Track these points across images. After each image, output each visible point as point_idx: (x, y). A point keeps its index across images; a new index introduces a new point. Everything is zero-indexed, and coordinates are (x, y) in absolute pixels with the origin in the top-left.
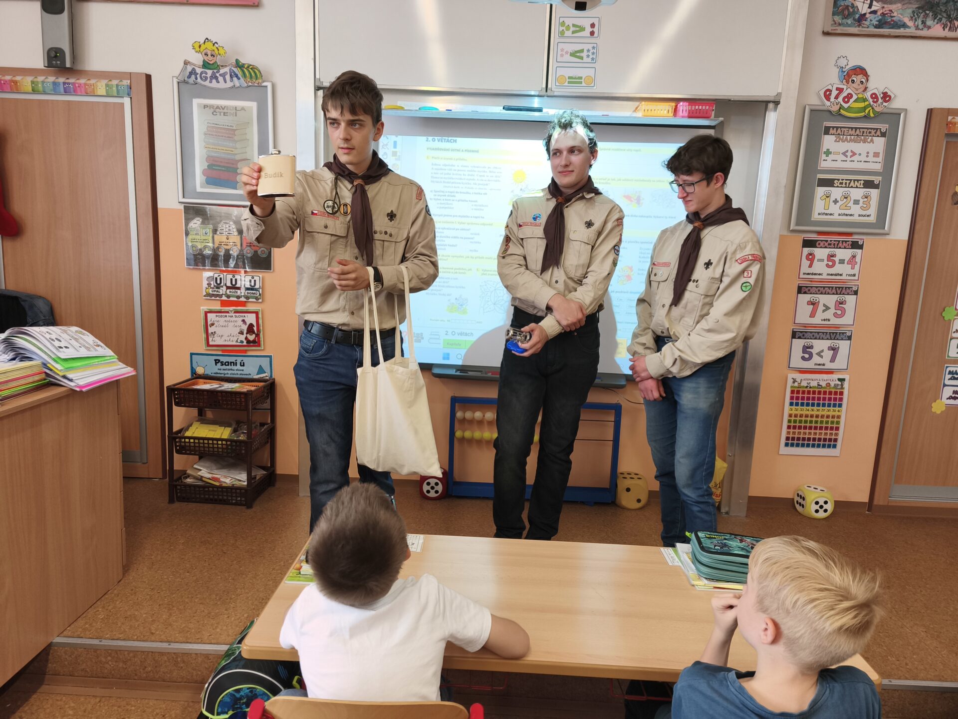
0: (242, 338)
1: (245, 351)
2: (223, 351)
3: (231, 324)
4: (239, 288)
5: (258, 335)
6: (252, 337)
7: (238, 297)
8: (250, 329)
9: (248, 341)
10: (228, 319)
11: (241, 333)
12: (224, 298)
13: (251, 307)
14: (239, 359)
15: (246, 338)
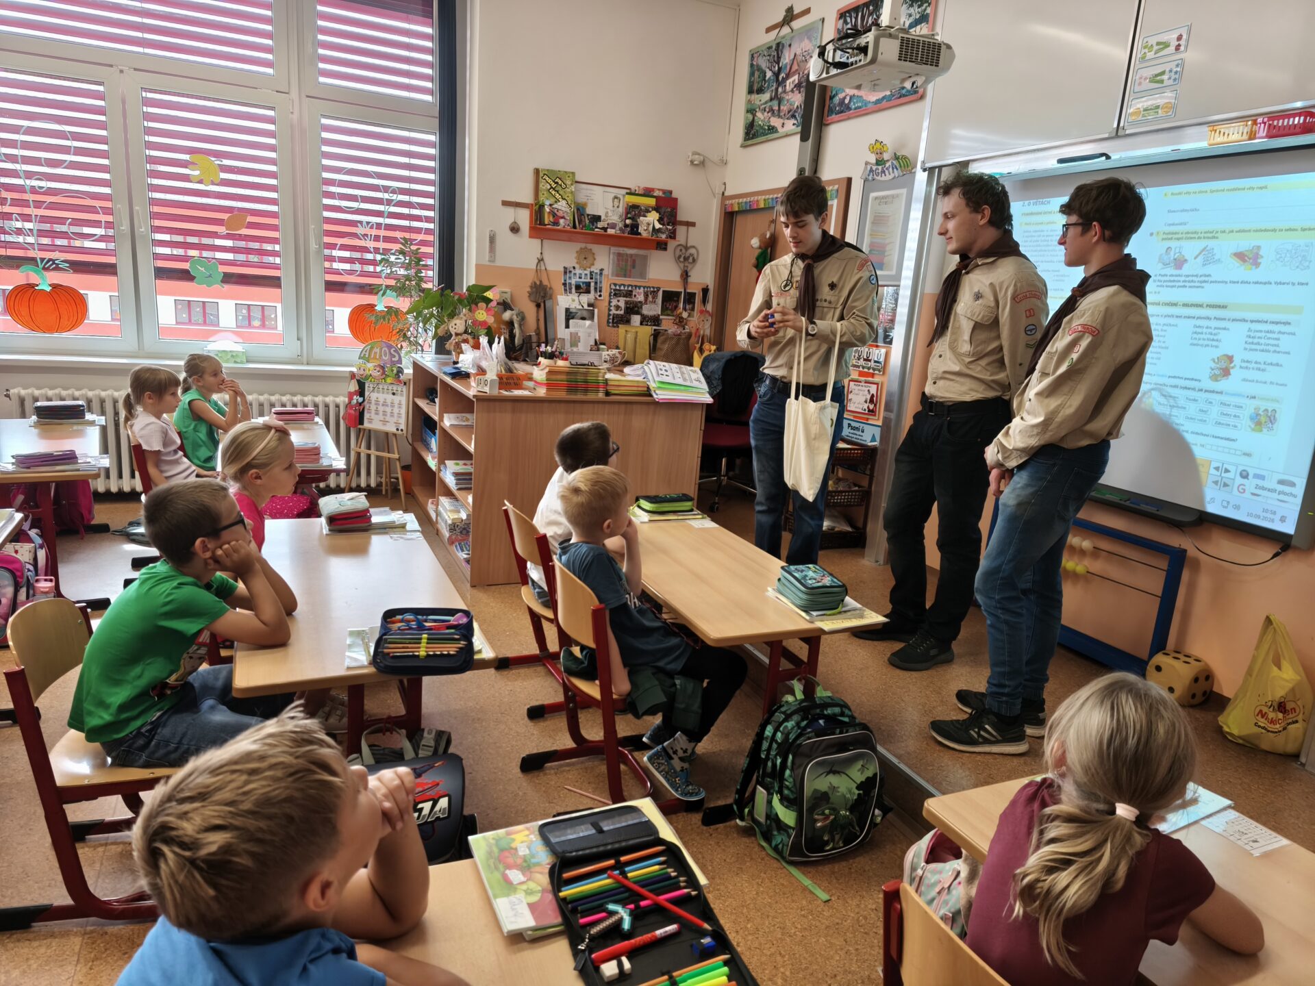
0: (866, 406)
1: (867, 419)
2: (855, 417)
3: (861, 393)
4: (870, 361)
5: (875, 405)
6: (872, 407)
7: (869, 368)
8: (871, 401)
9: (869, 410)
10: (859, 388)
11: (866, 402)
12: (861, 369)
13: (876, 379)
14: (862, 425)
15: (868, 407)
